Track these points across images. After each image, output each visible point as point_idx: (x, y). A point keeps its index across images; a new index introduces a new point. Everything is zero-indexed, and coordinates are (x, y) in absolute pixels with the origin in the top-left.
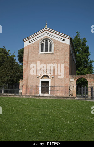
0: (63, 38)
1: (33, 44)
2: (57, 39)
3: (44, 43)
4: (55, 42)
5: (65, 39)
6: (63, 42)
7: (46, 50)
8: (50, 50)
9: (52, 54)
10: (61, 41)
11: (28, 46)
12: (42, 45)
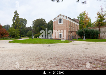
0: (66, 18)
1: (56, 21)
2: (64, 18)
3: (60, 20)
4: (63, 19)
5: (67, 18)
6: (66, 19)
7: (61, 23)
8: (62, 23)
9: (62, 24)
10: (65, 19)
11: (55, 22)
12: (59, 21)
